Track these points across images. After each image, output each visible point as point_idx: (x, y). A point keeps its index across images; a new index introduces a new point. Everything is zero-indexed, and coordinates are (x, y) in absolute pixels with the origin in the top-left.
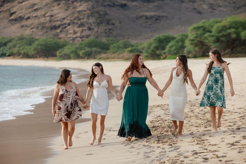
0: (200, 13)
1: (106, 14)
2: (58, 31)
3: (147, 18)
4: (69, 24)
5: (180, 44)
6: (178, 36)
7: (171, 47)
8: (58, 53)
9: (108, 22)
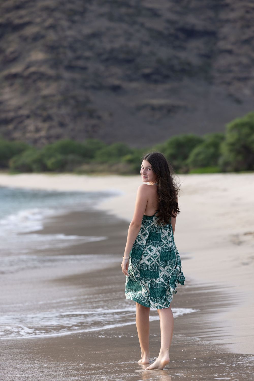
0: (238, 101)
1: (88, 101)
2: (11, 127)
3: (153, 108)
4: (28, 117)
5: (212, 150)
6: (208, 138)
7: (198, 154)
8: (11, 163)
9: (91, 114)
